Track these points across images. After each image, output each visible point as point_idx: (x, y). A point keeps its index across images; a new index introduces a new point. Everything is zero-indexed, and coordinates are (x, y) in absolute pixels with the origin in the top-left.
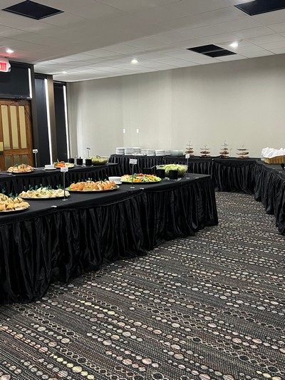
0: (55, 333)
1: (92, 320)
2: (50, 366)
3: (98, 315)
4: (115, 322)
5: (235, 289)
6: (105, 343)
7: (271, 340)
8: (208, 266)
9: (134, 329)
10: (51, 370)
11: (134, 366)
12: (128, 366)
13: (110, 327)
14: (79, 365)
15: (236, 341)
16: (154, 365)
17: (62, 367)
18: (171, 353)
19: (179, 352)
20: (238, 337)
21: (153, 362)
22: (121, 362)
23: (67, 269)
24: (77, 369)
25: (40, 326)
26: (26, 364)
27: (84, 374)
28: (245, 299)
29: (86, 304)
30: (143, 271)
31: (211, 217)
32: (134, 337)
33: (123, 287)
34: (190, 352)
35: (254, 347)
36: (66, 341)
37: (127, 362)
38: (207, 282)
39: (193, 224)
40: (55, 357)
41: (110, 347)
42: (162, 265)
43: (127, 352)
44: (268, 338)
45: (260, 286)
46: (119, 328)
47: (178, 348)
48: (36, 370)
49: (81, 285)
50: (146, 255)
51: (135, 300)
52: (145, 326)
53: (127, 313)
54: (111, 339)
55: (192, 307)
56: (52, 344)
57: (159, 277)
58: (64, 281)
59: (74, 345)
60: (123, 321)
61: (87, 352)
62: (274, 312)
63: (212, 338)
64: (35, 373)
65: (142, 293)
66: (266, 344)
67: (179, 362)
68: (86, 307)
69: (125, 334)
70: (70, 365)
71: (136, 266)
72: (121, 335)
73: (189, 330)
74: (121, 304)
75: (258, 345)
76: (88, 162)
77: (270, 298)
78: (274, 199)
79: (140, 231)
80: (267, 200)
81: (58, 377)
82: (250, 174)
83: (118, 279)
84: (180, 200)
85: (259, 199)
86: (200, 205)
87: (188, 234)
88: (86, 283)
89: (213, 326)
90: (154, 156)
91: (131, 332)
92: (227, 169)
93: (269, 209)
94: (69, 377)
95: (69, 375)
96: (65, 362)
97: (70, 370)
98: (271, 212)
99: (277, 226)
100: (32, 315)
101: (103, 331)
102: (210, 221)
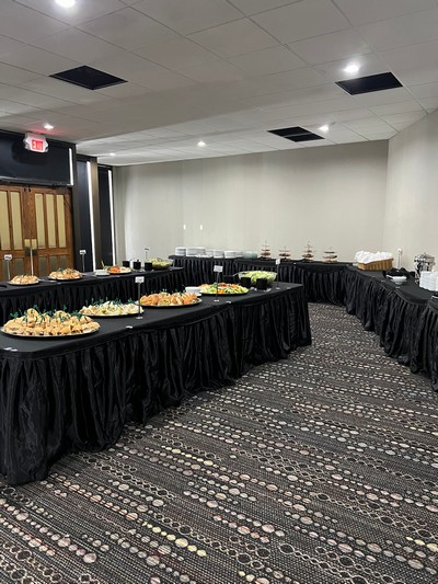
0: (143, 492)
1: (186, 473)
2: (146, 539)
3: (193, 467)
4: (216, 475)
5: (352, 428)
6: (210, 504)
7: (412, 495)
8: (313, 398)
9: (242, 485)
10: (148, 544)
11: (253, 535)
12: (246, 536)
13: (212, 482)
14: (183, 537)
15: (372, 497)
16: (280, 534)
17: (163, 541)
18: (296, 516)
19: (305, 514)
21: (276, 530)
22: (236, 530)
23: (145, 405)
24: (182, 543)
25: (121, 483)
26: (113, 537)
27: (192, 548)
28: (368, 441)
29: (174, 451)
30: (236, 406)
31: (304, 335)
32: (244, 496)
33: (215, 427)
34: (318, 514)
35: (395, 505)
36: (158, 503)
37: (244, 530)
38: (317, 419)
39: (284, 344)
40: (150, 526)
41: (217, 510)
42: (258, 398)
43: (240, 517)
44: (408, 492)
45: (381, 423)
46: (223, 483)
47: (303, 509)
48: (128, 546)
49: (161, 425)
50: (234, 385)
51: (234, 445)
52: (255, 481)
53: (228, 463)
54: (216, 499)
55: (305, 453)
56: (142, 509)
57: (257, 414)
58: (140, 422)
59: (168, 508)
60: (225, 473)
61: (188, 517)
62: (407, 457)
63: (342, 495)
64: (127, 550)
65: (241, 436)
66: (409, 501)
67: (310, 528)
68: (175, 455)
69: (232, 491)
70: (171, 537)
71: (225, 399)
72: (227, 493)
73: (309, 484)
74: (218, 451)
75: (399, 502)
76: (149, 266)
77: (398, 439)
78: (375, 313)
79: (228, 355)
80: (365, 314)
81: (159, 554)
82: (339, 282)
83: (207, 417)
84: (271, 315)
85: (353, 312)
86: (292, 320)
87: (279, 356)
88: (167, 424)
89: (339, 478)
90: (224, 259)
91: (240, 488)
92: (311, 275)
93: (368, 324)
94: (174, 555)
95: (173, 551)
96: (164, 534)
97: (172, 544)
98: (371, 329)
99: (381, 346)
100: (107, 468)
101: (204, 489)
102: (303, 339)
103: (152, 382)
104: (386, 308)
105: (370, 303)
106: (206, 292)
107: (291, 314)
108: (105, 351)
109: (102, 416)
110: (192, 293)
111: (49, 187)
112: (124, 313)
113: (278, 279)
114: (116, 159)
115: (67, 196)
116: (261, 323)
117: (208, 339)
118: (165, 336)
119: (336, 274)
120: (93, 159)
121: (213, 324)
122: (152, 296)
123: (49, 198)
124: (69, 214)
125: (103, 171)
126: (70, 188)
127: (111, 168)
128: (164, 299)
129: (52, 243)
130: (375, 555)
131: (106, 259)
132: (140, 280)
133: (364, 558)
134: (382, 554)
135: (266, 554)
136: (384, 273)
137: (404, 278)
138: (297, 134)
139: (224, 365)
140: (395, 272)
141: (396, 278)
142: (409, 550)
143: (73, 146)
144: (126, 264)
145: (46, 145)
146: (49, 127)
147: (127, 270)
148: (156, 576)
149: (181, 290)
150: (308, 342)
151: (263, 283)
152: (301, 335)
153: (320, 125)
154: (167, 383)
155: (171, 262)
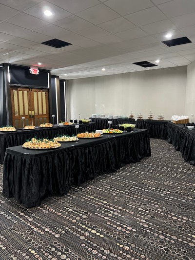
0: (78, 212)
1: (96, 206)
2: (79, 230)
3: (99, 203)
4: (108, 207)
5: (168, 190)
6: (105, 218)
8: (151, 178)
9: (119, 211)
10: (80, 232)
11: (123, 230)
12: (120, 230)
13: (106, 210)
14: (95, 230)
15: (174, 218)
16: (134, 230)
17: (86, 231)
18: (141, 224)
19: (145, 223)
20: (175, 216)
22: (116, 228)
23: (79, 178)
24: (94, 232)
25: (69, 209)
26: (66, 228)
27: (98, 234)
28: (174, 196)
29: (91, 197)
30: (117, 180)
31: (148, 152)
32: (120, 215)
33: (108, 188)
34: (151, 224)
35: (184, 221)
36: (84, 217)
37: (119, 228)
38: (152, 186)
39: (139, 155)
40: (81, 225)
41: (108, 220)
42: (127, 177)
43: (118, 223)
44: (191, 217)
45: (181, 189)
46: (111, 210)
47: (144, 221)
49: (85, 187)
50: (117, 172)
51: (116, 196)
52: (124, 210)
53: (113, 202)
54: (108, 216)
55: (146, 200)
56: (78, 218)
57: (126, 184)
58: (77, 185)
59: (89, 219)
60: (112, 206)
61: (97, 222)
62: (191, 203)
63: (161, 217)
64: (72, 233)
65: (119, 192)
66: (191, 220)
67: (147, 229)
68: (91, 199)
69: (115, 213)
70: (90, 230)
71: (112, 177)
72: (113, 214)
73: (148, 212)
74: (109, 198)
75: (186, 220)
76: (81, 122)
77: (187, 196)
78: (180, 143)
79: (114, 159)
80: (176, 143)
81: (85, 236)
82: (165, 129)
83: (105, 184)
84: (133, 143)
85: (170, 143)
86: (142, 145)
87: (136, 160)
88: (88, 186)
89: (160, 210)
90: (113, 119)
91: (118, 212)
92: (152, 126)
93: (177, 148)
94: (91, 236)
95: (90, 235)
96: (87, 228)
97: (90, 232)
98: (178, 150)
99: (183, 157)
100: (64, 203)
101: (103, 212)
102: (147, 154)
103: (82, 169)
104: (185, 140)
105: (178, 138)
106: (105, 132)
107: (142, 142)
108: (63, 155)
109: (62, 182)
110: (98, 133)
111: (39, 89)
112: (71, 140)
113: (137, 127)
114: (67, 77)
115: (47, 93)
116: (129, 146)
117: (105, 152)
118: (87, 150)
119: (163, 126)
120: (58, 77)
121: (108, 145)
122: (82, 134)
123: (40, 93)
124: (47, 100)
125: (61, 82)
126: (48, 89)
127: (65, 80)
128: (87, 135)
129: (40, 112)
130: (174, 240)
131: (62, 119)
132: (77, 127)
133: (170, 241)
134: (177, 240)
135: (128, 237)
136: (184, 125)
137: (193, 127)
138: (145, 64)
139: (112, 163)
140: (189, 125)
141: (189, 127)
142: (189, 239)
143: (49, 71)
144: (71, 121)
145: (38, 71)
146: (40, 64)
147: (71, 124)
148: (83, 243)
149: (94, 131)
150: (150, 155)
151: (129, 129)
152: (146, 151)
153: (156, 60)
154: (88, 170)
155: (90, 120)
